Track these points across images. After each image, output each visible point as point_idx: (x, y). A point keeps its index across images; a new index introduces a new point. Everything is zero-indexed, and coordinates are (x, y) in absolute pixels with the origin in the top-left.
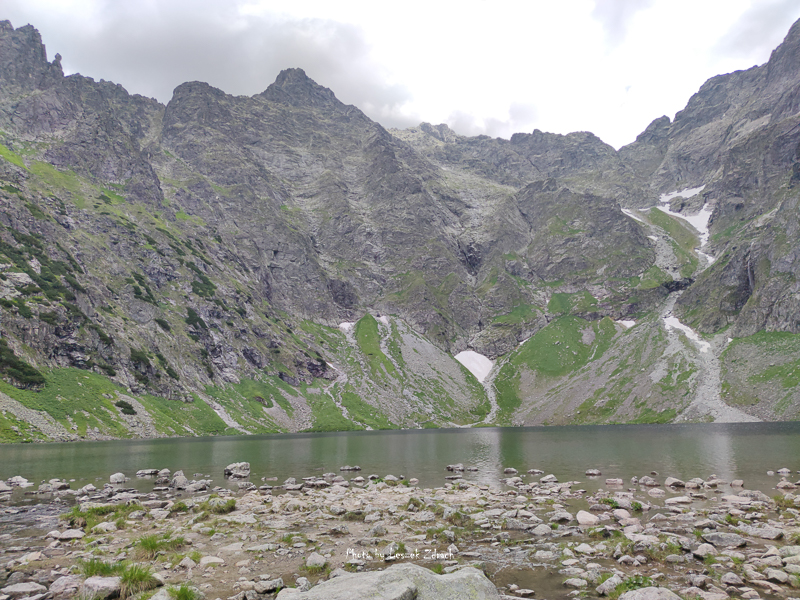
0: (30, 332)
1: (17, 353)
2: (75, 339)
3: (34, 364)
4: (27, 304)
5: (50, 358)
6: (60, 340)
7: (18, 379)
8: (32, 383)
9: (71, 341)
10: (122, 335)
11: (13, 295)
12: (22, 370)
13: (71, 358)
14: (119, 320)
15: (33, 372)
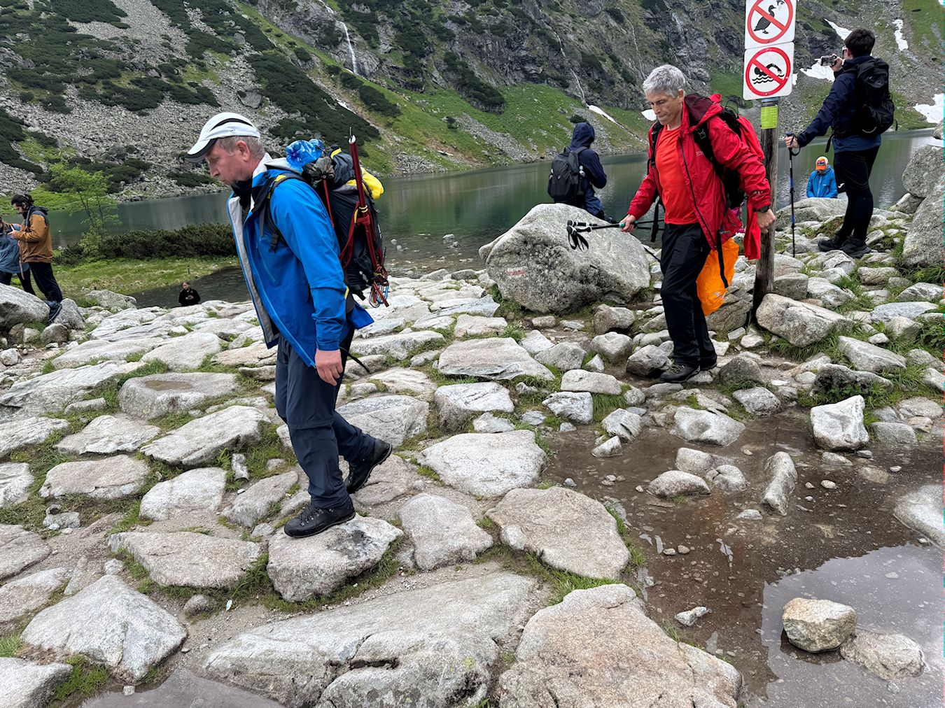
0: (485, 49)
1: (477, 74)
2: (526, 49)
3: (493, 84)
4: (478, 18)
5: (506, 74)
6: (512, 54)
7: (482, 100)
8: (494, 104)
9: (524, 53)
10: (571, 37)
11: (464, 9)
12: (483, 92)
13: (525, 72)
14: (567, 18)
15: (493, 93)
